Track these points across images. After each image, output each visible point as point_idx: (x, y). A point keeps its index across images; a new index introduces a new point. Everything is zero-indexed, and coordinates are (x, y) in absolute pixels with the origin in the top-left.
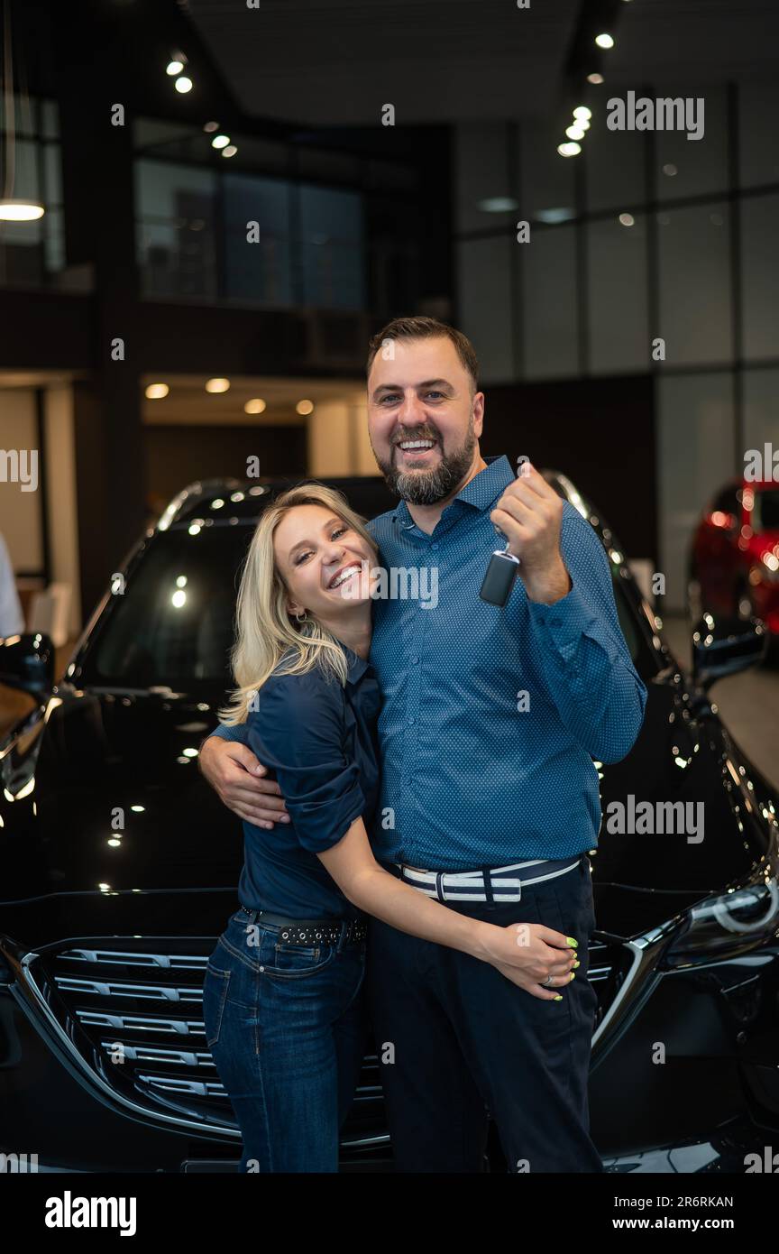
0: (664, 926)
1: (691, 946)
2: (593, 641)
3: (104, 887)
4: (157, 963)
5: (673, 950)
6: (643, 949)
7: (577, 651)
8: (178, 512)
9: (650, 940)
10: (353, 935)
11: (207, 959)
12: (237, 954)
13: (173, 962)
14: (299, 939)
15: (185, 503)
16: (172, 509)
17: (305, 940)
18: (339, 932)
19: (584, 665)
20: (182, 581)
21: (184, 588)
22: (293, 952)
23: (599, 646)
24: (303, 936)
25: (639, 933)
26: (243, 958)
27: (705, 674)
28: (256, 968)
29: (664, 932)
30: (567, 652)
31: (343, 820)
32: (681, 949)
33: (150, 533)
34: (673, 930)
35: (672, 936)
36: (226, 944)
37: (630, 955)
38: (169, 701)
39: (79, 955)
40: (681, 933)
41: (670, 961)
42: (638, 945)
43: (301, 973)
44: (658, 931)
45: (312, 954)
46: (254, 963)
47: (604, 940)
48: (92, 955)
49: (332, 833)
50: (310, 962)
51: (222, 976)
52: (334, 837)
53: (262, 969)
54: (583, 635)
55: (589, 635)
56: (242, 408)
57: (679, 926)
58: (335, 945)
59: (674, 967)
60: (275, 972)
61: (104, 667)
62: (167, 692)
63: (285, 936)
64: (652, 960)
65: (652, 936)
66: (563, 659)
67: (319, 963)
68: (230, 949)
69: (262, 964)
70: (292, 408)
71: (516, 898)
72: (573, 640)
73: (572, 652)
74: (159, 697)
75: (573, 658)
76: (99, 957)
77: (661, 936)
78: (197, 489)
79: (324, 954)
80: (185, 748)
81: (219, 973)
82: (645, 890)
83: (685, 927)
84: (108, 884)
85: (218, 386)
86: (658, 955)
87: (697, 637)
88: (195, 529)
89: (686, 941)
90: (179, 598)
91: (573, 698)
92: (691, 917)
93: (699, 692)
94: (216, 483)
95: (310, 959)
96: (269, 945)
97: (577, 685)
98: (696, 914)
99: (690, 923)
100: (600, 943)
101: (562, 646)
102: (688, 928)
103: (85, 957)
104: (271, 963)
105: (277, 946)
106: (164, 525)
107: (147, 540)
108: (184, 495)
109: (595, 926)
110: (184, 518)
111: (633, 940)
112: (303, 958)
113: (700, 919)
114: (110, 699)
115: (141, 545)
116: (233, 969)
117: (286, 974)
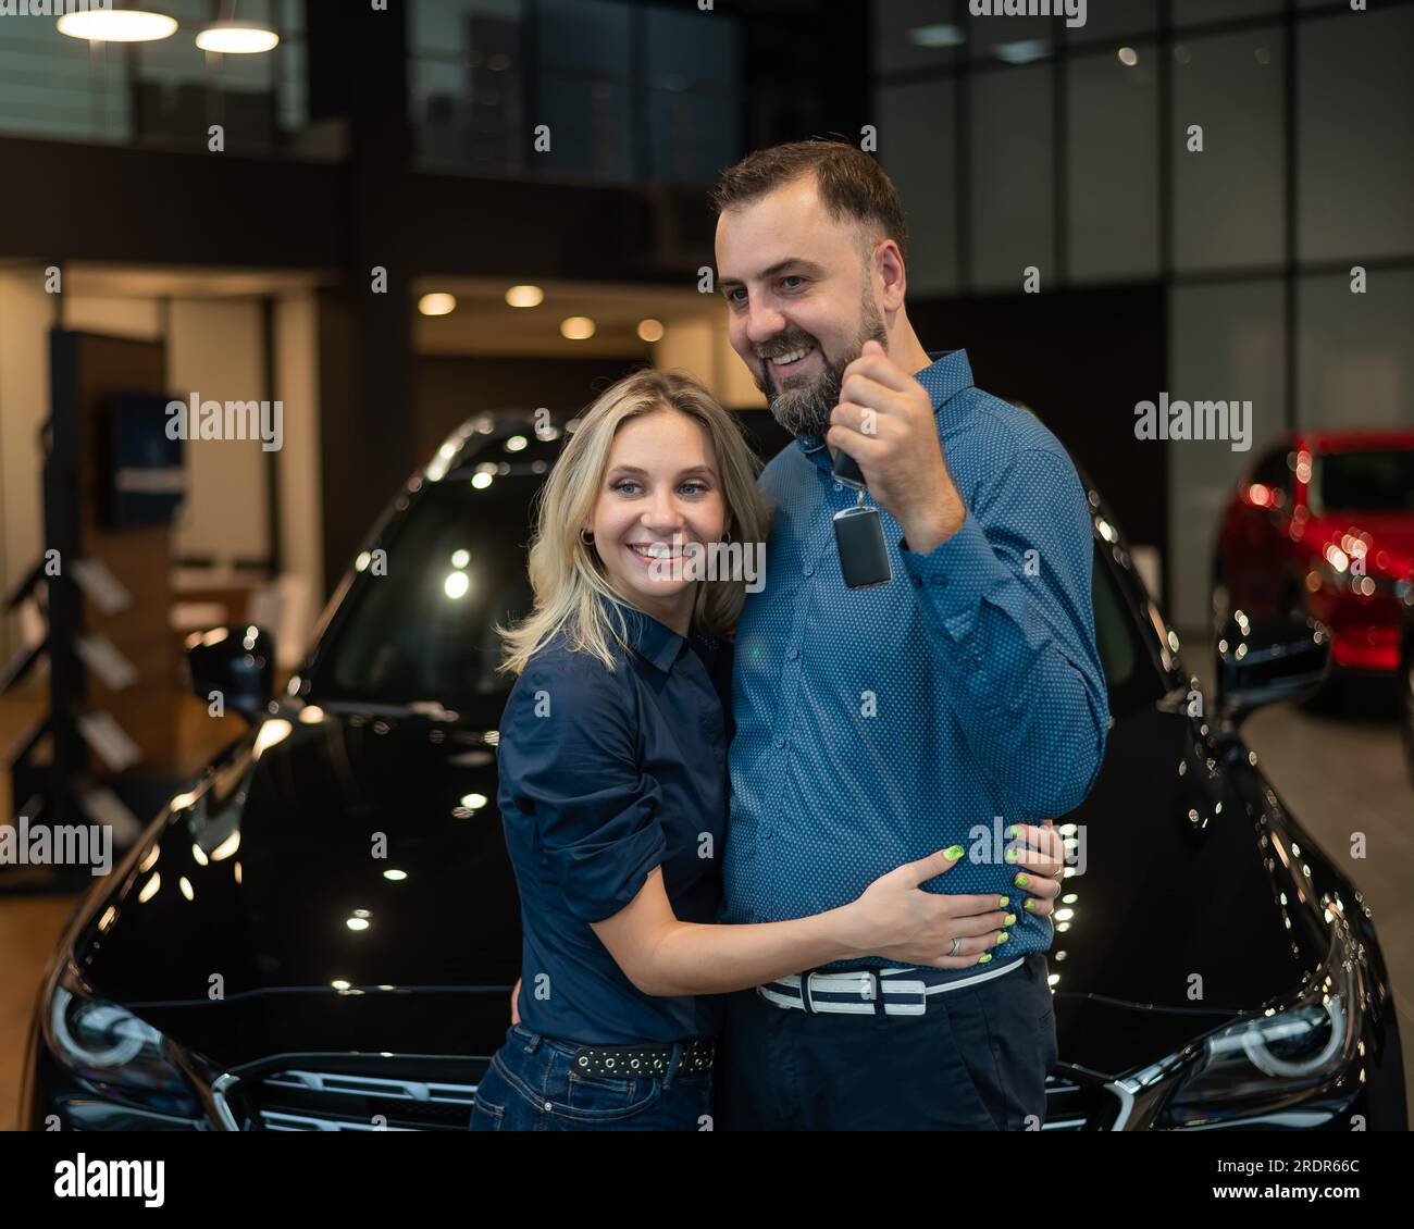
0: (1167, 1062)
1: (1208, 1094)
2: (1001, 611)
3: (341, 985)
4: (410, 1094)
5: (1178, 1099)
6: (1135, 1094)
7: (976, 626)
8: (459, 455)
9: (1145, 1082)
10: (690, 1061)
11: (473, 1089)
12: (514, 1082)
13: (433, 1093)
14: (604, 1067)
15: (469, 442)
16: (448, 451)
17: (614, 1068)
18: (669, 1058)
19: (988, 650)
20: (461, 558)
21: (465, 569)
22: (596, 1084)
23: (1010, 618)
24: (610, 1063)
25: (1128, 1070)
26: (522, 1088)
27: (1235, 701)
28: (540, 1104)
29: (1167, 1072)
30: (957, 627)
31: (635, 871)
32: (1192, 1097)
33: (414, 485)
34: (1180, 1068)
35: (1180, 1075)
36: (500, 1066)
37: (1115, 1103)
38: (442, 725)
39: (297, 1079)
40: (1193, 1073)
41: (1176, 1114)
42: (1127, 1089)
43: (605, 1116)
44: (1155, 1070)
45: (624, 1089)
46: (537, 1098)
47: (1076, 1078)
48: (315, 1080)
49: (619, 890)
50: (621, 1101)
51: (492, 1113)
52: (624, 894)
53: (548, 1106)
54: (984, 602)
55: (993, 600)
56: (557, 332)
57: (1187, 1064)
58: (660, 1078)
59: (1182, 1125)
60: (567, 1112)
61: (345, 674)
62: (434, 710)
63: (583, 1061)
64: (1148, 1112)
65: (1149, 1076)
66: (950, 638)
67: (634, 1103)
68: (505, 1073)
69: (549, 1099)
70: (630, 330)
71: (919, 1010)
72: (967, 608)
73: (967, 626)
74: (425, 719)
75: (967, 638)
76: (326, 1083)
77: (1160, 1077)
78: (484, 426)
79: (644, 1087)
80: (466, 794)
81: (488, 1108)
82: (1138, 1006)
83: (1199, 1064)
84: (347, 981)
85: (525, 296)
86: (1158, 1104)
87: (1223, 646)
88: (482, 480)
89: (1201, 1084)
90: (457, 583)
91: (976, 702)
92: (1209, 1050)
93: (1227, 727)
94: (513, 416)
95: (621, 1097)
96: (560, 1072)
97: (979, 680)
98: (1216, 1045)
99: (1207, 1058)
100: (1069, 1083)
101: (950, 617)
102: (1204, 1066)
103: (304, 1082)
104: (562, 1098)
105: (573, 1076)
106: (436, 472)
107: (412, 496)
108: (465, 432)
109: (1057, 1056)
110: (466, 463)
111: (1120, 1079)
112: (610, 1095)
113: (1222, 1053)
114: (356, 722)
115: (401, 504)
116: (507, 1104)
117: (583, 1116)
